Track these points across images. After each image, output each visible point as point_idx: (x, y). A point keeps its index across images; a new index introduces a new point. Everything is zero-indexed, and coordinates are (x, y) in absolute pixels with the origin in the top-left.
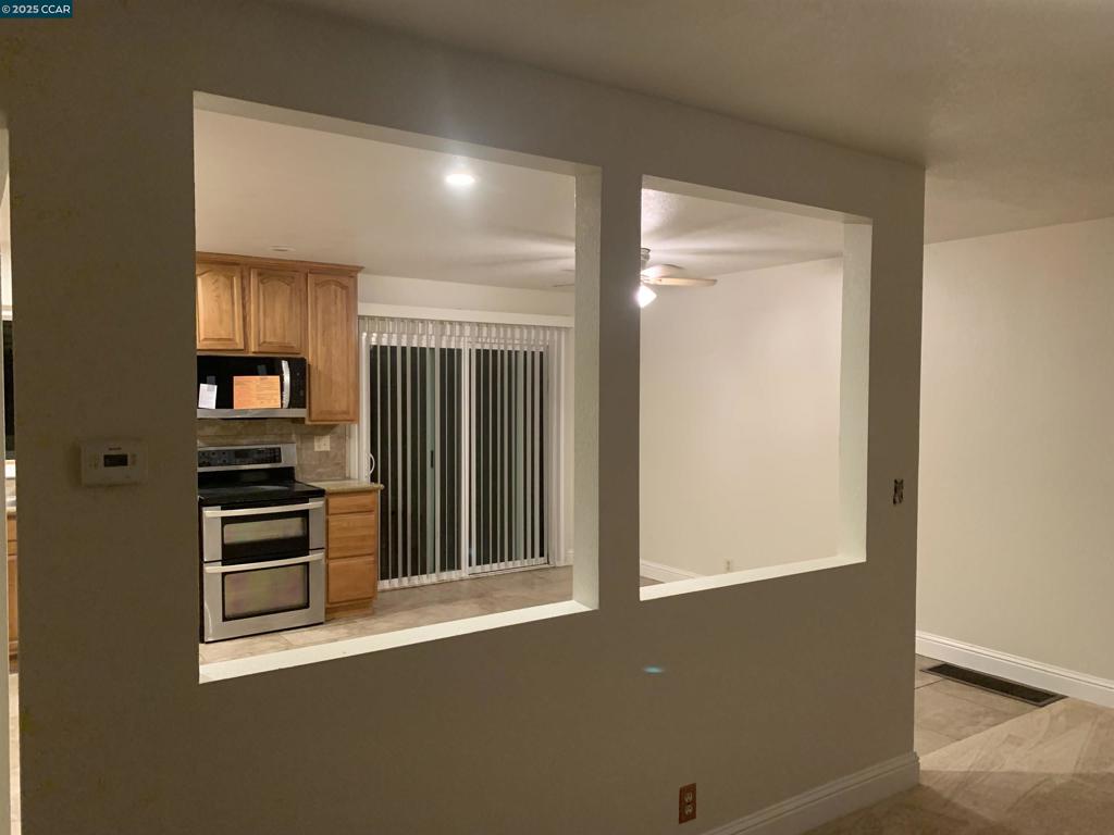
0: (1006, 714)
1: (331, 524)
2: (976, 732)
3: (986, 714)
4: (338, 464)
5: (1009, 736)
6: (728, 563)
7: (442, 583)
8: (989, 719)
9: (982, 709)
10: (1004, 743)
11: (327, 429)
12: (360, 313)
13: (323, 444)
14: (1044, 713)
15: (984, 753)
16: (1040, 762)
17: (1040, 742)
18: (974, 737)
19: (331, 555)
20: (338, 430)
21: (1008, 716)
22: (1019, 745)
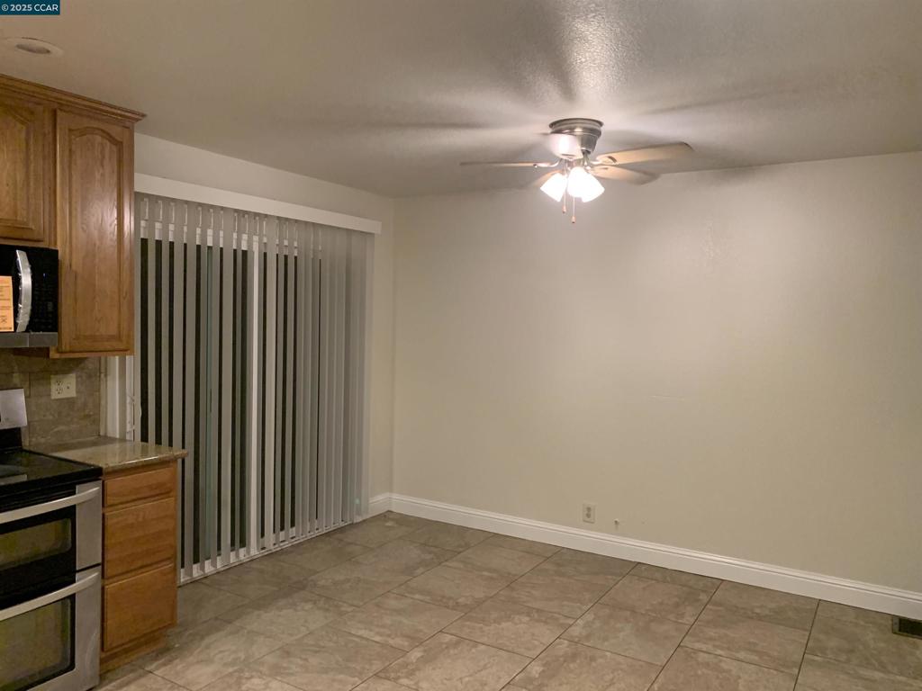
1: (109, 523)
4: (88, 416)
6: (589, 509)
7: (229, 570)
11: (71, 364)
12: (138, 188)
13: (65, 388)
19: (108, 572)
20: (90, 365)
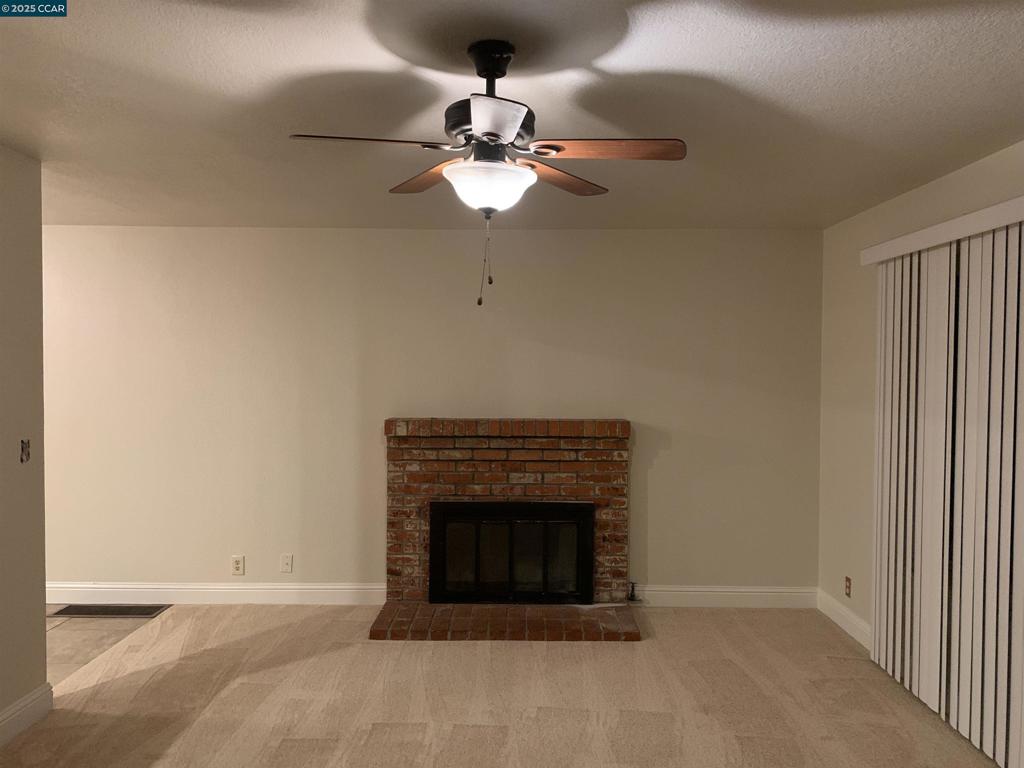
0: (126, 631)
2: (101, 653)
3: (108, 637)
5: (130, 647)
8: (111, 640)
9: (105, 634)
10: (125, 653)
14: (157, 621)
15: (109, 666)
16: (154, 658)
17: (155, 643)
18: (100, 657)
21: (128, 632)
22: (137, 651)
